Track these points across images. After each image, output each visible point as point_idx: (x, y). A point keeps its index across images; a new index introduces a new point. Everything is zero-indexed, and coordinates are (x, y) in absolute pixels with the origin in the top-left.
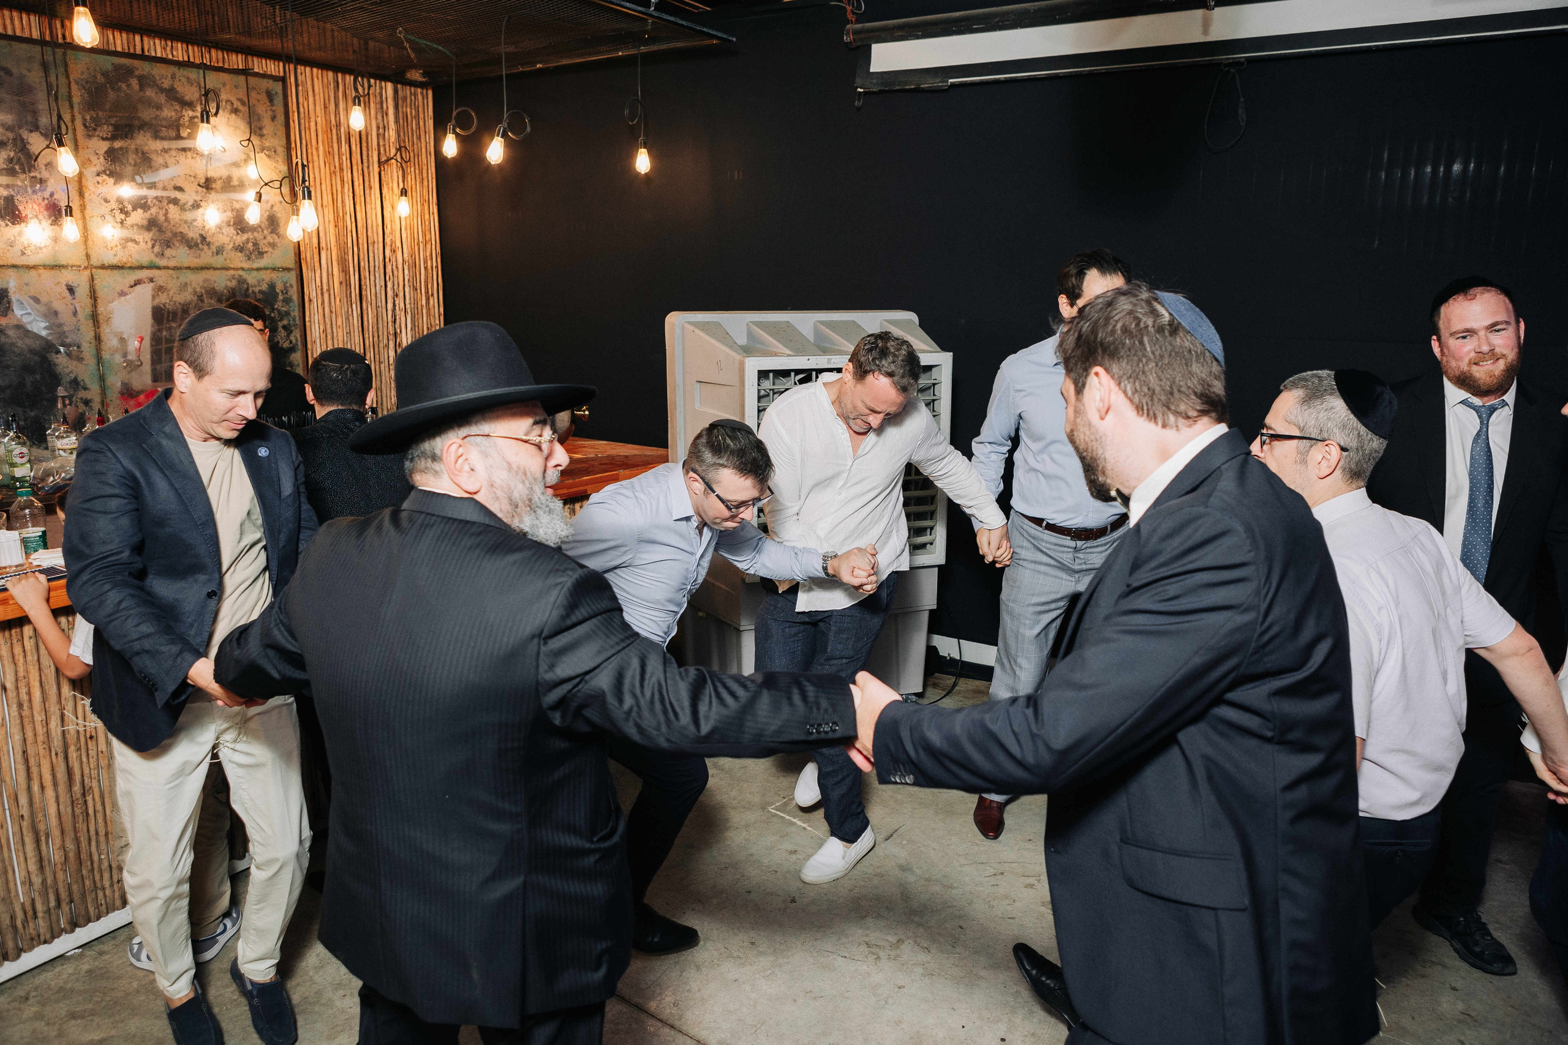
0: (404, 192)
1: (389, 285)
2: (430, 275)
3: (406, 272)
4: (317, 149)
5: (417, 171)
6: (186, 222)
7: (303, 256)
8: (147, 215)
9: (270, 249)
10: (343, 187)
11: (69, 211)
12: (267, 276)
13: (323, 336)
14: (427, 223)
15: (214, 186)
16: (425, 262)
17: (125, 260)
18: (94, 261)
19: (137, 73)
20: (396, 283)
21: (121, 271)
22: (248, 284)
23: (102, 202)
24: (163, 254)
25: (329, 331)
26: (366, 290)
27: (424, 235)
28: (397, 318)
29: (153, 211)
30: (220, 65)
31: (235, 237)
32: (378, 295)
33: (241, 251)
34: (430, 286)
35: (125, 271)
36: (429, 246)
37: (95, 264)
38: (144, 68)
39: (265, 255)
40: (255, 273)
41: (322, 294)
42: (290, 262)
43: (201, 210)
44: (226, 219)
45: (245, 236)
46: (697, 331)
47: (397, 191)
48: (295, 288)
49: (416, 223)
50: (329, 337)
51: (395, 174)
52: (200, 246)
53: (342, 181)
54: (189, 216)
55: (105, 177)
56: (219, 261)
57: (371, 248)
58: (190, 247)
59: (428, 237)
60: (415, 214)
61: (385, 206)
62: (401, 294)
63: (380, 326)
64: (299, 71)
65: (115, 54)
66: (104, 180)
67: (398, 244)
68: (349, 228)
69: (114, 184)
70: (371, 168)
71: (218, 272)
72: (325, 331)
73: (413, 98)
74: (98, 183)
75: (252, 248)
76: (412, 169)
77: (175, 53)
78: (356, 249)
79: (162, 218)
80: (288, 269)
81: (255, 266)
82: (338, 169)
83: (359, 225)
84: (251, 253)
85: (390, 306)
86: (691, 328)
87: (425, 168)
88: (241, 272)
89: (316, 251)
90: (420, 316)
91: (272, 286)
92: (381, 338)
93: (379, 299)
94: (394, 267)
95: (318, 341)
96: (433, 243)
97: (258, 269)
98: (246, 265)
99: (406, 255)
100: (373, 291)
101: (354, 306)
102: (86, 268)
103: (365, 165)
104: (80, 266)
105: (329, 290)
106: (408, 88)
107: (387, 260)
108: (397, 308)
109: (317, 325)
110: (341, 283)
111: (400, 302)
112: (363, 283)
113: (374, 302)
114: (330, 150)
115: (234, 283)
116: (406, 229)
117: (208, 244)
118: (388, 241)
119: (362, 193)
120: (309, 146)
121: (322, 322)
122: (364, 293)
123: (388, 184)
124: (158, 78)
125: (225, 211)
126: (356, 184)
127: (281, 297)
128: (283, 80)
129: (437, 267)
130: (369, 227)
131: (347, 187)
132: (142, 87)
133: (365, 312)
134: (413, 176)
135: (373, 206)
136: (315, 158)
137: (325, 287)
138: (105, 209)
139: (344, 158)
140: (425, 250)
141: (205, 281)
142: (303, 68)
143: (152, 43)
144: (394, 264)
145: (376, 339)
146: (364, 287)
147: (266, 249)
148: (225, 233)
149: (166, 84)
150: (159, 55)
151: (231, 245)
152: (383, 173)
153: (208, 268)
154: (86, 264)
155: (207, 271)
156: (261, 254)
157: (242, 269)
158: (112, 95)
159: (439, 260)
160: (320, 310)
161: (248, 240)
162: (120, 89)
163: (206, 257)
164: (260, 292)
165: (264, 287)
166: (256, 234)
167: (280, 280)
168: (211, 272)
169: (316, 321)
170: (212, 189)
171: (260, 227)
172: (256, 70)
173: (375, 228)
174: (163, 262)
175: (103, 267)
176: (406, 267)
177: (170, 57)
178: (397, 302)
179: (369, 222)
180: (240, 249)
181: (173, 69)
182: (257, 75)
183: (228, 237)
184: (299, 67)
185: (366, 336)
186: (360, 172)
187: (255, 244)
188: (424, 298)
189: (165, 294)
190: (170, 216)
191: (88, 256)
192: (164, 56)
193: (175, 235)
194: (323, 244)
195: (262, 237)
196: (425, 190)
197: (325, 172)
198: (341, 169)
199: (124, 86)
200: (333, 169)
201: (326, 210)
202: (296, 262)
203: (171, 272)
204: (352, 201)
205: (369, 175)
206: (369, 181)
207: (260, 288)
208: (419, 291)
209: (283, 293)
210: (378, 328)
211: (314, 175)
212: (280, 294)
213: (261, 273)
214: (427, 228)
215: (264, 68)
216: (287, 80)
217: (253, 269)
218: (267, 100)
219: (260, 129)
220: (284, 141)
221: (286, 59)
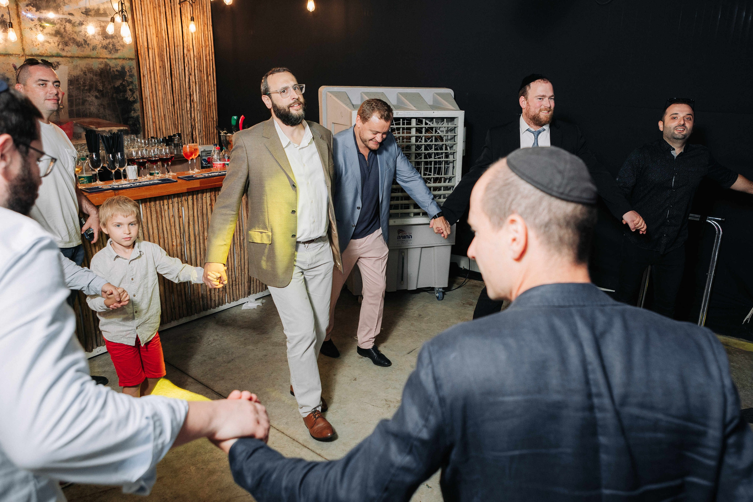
0: (192, 19)
1: (187, 69)
2: (209, 64)
3: (196, 62)
5: (201, 7)
6: (75, 32)
7: (139, 52)
8: (55, 28)
9: (122, 48)
10: (160, 15)
11: (11, 25)
12: (120, 62)
13: (151, 95)
14: (207, 36)
15: (90, 13)
16: (206, 57)
17: (43, 52)
18: (27, 52)
20: (190, 67)
22: (110, 66)
23: (30, 20)
24: (64, 49)
25: (154, 92)
26: (174, 71)
27: (205, 42)
28: (191, 86)
29: (58, 26)
31: (102, 41)
32: (181, 74)
33: (106, 49)
34: (208, 70)
36: (208, 48)
37: (27, 54)
39: (119, 51)
40: (114, 61)
41: (150, 73)
42: (132, 55)
43: (83, 27)
44: (97, 31)
45: (108, 41)
46: (332, 96)
47: (189, 18)
48: (135, 69)
49: (201, 35)
50: (154, 96)
51: (189, 9)
52: (84, 45)
53: (160, 12)
54: (77, 29)
55: (31, 7)
56: (94, 54)
57: (176, 49)
58: (78, 46)
59: (207, 43)
60: (200, 31)
61: (183, 26)
62: (193, 74)
63: (182, 90)
66: (30, 9)
67: (191, 47)
68: (164, 38)
69: (36, 11)
70: (175, 6)
71: (94, 59)
72: (152, 92)
74: (27, 10)
75: (111, 47)
76: (198, 7)
78: (168, 49)
79: (63, 30)
80: (132, 59)
81: (114, 57)
82: (157, 5)
83: (170, 36)
84: (111, 50)
85: (187, 80)
86: (330, 94)
87: (205, 6)
88: (106, 60)
89: (146, 50)
90: (204, 86)
91: (123, 68)
92: (182, 96)
93: (181, 76)
94: (189, 59)
95: (149, 97)
96: (210, 47)
97: (115, 59)
98: (109, 56)
99: (195, 53)
100: (178, 72)
101: (168, 80)
102: (23, 56)
103: (172, 3)
104: (19, 55)
105: (154, 71)
107: (185, 55)
108: (191, 81)
109: (148, 89)
110: (160, 67)
111: (192, 78)
112: (172, 67)
113: (178, 78)
115: (102, 66)
116: (195, 39)
117: (88, 45)
118: (185, 45)
119: (171, 19)
121: (150, 87)
122: (173, 73)
123: (185, 14)
125: (97, 27)
126: (167, 14)
127: (128, 74)
129: (212, 60)
130: (175, 37)
131: (163, 15)
133: (174, 83)
134: (199, 10)
135: (177, 26)
137: (152, 69)
138: (32, 25)
140: (206, 51)
141: (87, 64)
144: (189, 57)
145: (180, 97)
146: (173, 70)
147: (119, 48)
148: (97, 39)
151: (100, 45)
152: (182, 8)
153: (88, 57)
154: (23, 54)
155: (88, 59)
156: (117, 51)
157: (107, 58)
159: (213, 56)
160: (150, 81)
161: (109, 43)
163: (87, 51)
164: (117, 70)
165: (119, 68)
166: (113, 40)
167: (127, 64)
168: (90, 59)
169: (147, 87)
170: (89, 15)
171: (116, 36)
173: (178, 38)
174: (64, 54)
176: (195, 60)
178: (191, 78)
179: (175, 34)
180: (105, 47)
183: (98, 40)
185: (175, 95)
186: (170, 7)
187: (113, 45)
188: (205, 76)
190: (67, 29)
191: (23, 50)
193: (70, 39)
194: (150, 46)
195: (117, 42)
196: (205, 17)
197: (150, 7)
198: (159, 6)
200: (154, 5)
201: (151, 28)
202: (136, 55)
203: (69, 59)
204: (165, 23)
205: (174, 9)
206: (175, 13)
207: (116, 69)
208: (203, 72)
209: (129, 72)
210: (181, 91)
211: (144, 8)
212: (128, 72)
213: (117, 60)
214: (207, 38)
217: (112, 59)
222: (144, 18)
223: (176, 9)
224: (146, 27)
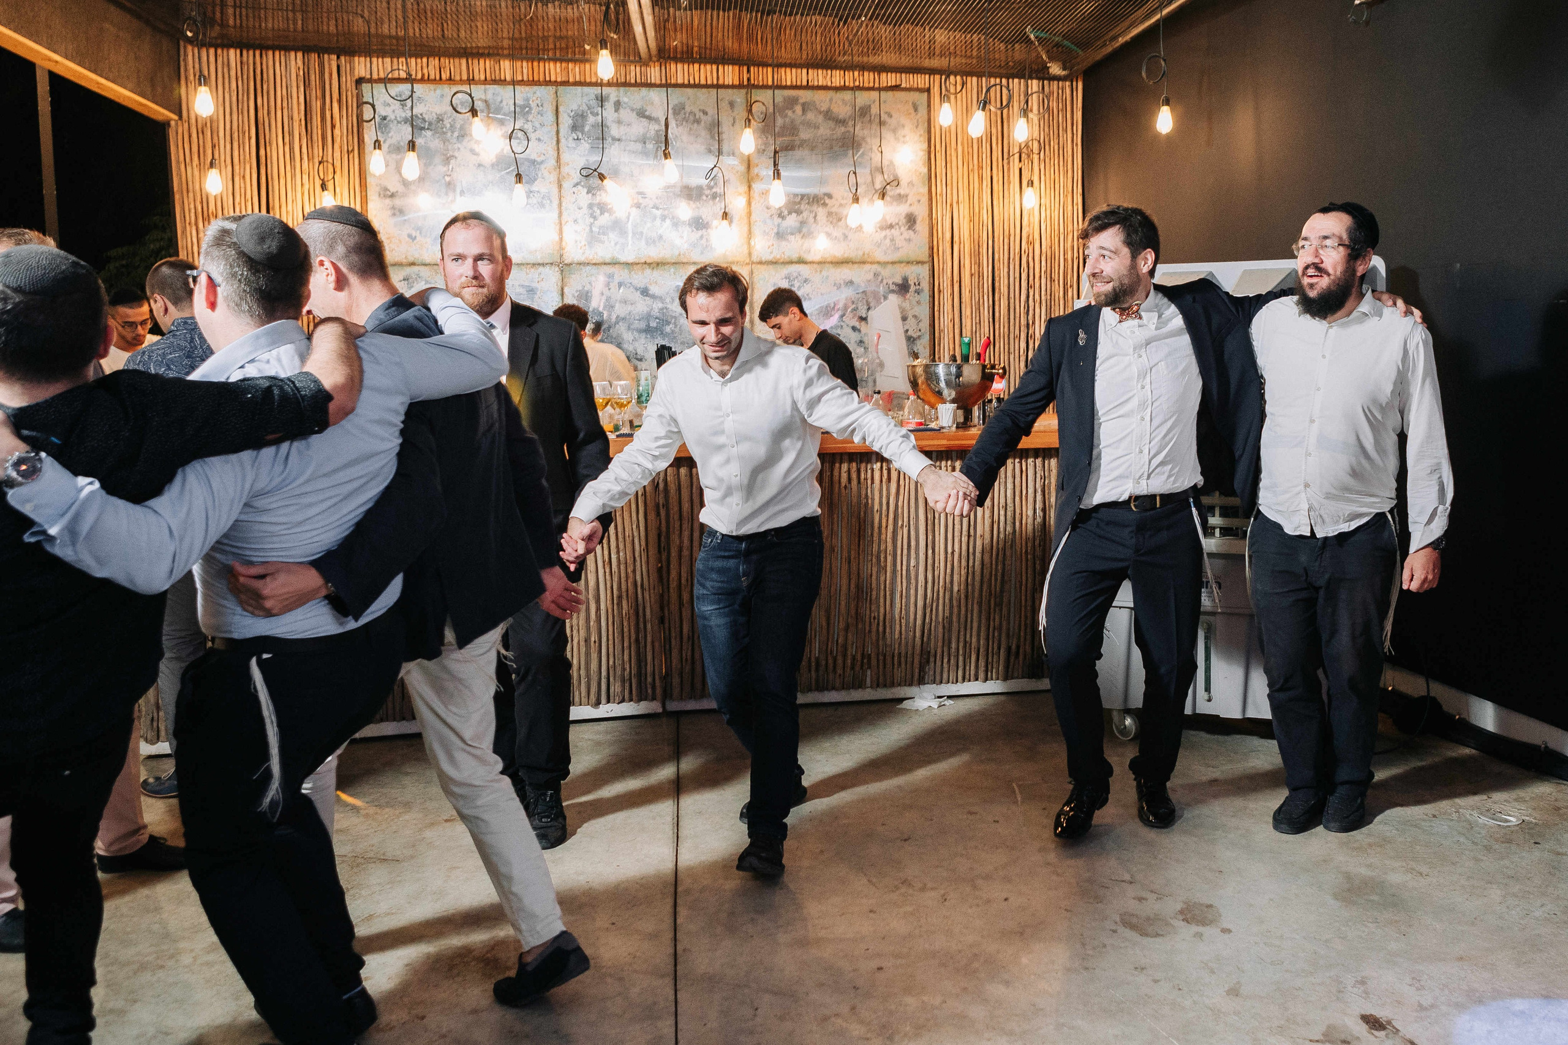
0: (1030, 184)
1: (1025, 277)
2: (1070, 267)
4: (956, 149)
5: (1061, 163)
7: (936, 249)
8: (800, 218)
9: (907, 245)
10: (980, 183)
12: (903, 269)
13: (951, 325)
14: (1069, 214)
16: (1066, 253)
17: (778, 257)
18: (755, 259)
19: (801, 101)
21: (775, 266)
22: (884, 276)
24: (811, 251)
26: (999, 282)
27: (1066, 226)
28: (1033, 310)
29: (806, 214)
30: (871, 85)
31: (874, 235)
32: (1012, 286)
33: (880, 247)
35: (779, 267)
37: (756, 261)
38: (805, 96)
39: (902, 250)
40: (892, 267)
41: (954, 286)
42: (924, 255)
48: (928, 280)
49: (1058, 209)
52: (843, 243)
53: (981, 179)
56: (858, 256)
57: (1006, 235)
58: (834, 244)
59: (1070, 228)
60: (1057, 205)
62: (1037, 285)
63: (1013, 318)
64: (943, 81)
65: (786, 87)
67: (1037, 236)
68: (985, 223)
70: (1011, 163)
71: (856, 266)
72: (953, 320)
73: (1060, 92)
74: (763, 193)
75: (889, 244)
76: (1056, 162)
78: (991, 243)
79: (813, 221)
80: (921, 262)
81: (892, 259)
82: (976, 167)
83: (996, 217)
84: (889, 249)
85: (1024, 298)
87: (1070, 159)
88: (875, 266)
89: (948, 245)
91: (905, 279)
92: (1012, 328)
94: (1031, 259)
95: (946, 330)
97: (893, 263)
98: (884, 259)
99: (1044, 248)
100: (1006, 284)
101: (986, 299)
102: (748, 264)
103: (1006, 161)
104: (743, 263)
105: (961, 282)
106: (1055, 82)
107: (1023, 252)
108: (1032, 300)
110: (972, 275)
111: (1035, 293)
112: (996, 274)
113: (1007, 294)
114: (970, 149)
115: (868, 276)
116: (1045, 219)
117: (851, 241)
118: (1026, 233)
120: (948, 148)
122: (997, 284)
123: (1028, 177)
124: (818, 103)
126: (995, 180)
127: (913, 288)
128: (928, 90)
130: (1006, 226)
131: (986, 183)
132: (804, 111)
133: (997, 303)
134: (1056, 168)
135: (1012, 199)
136: (954, 159)
137: (956, 279)
138: (767, 215)
139: (983, 156)
140: (1066, 241)
141: (844, 274)
142: (947, 77)
143: (815, 74)
144: (1031, 257)
145: (1006, 330)
146: (997, 279)
147: (902, 245)
149: (824, 107)
150: (820, 84)
151: (871, 242)
152: (1023, 167)
153: (847, 262)
154: (748, 261)
156: (898, 249)
157: (878, 263)
158: (780, 121)
160: (950, 301)
162: (786, 116)
164: (894, 283)
165: (898, 279)
167: (913, 272)
171: (899, 224)
172: (903, 85)
173: (1012, 219)
175: (761, 263)
176: (1043, 261)
178: (1031, 293)
180: (879, 245)
181: (831, 93)
182: (905, 89)
183: (866, 234)
184: (943, 76)
185: (997, 324)
186: (1000, 167)
187: (893, 240)
189: (809, 285)
191: (750, 254)
192: (825, 84)
194: (956, 239)
195: (899, 234)
196: (1069, 181)
198: (980, 167)
199: (790, 113)
200: (971, 167)
201: (961, 206)
202: (930, 256)
203: (815, 266)
204: (990, 196)
205: (1009, 169)
206: (1009, 176)
207: (895, 280)
208: (1057, 282)
209: (915, 284)
210: (1009, 319)
211: (952, 174)
212: (912, 285)
213: (896, 266)
214: (1070, 219)
215: (912, 83)
216: (932, 91)
217: (888, 263)
218: (912, 111)
219: (904, 136)
220: (926, 145)
221: (932, 71)
222: (949, 191)
224: (951, 205)
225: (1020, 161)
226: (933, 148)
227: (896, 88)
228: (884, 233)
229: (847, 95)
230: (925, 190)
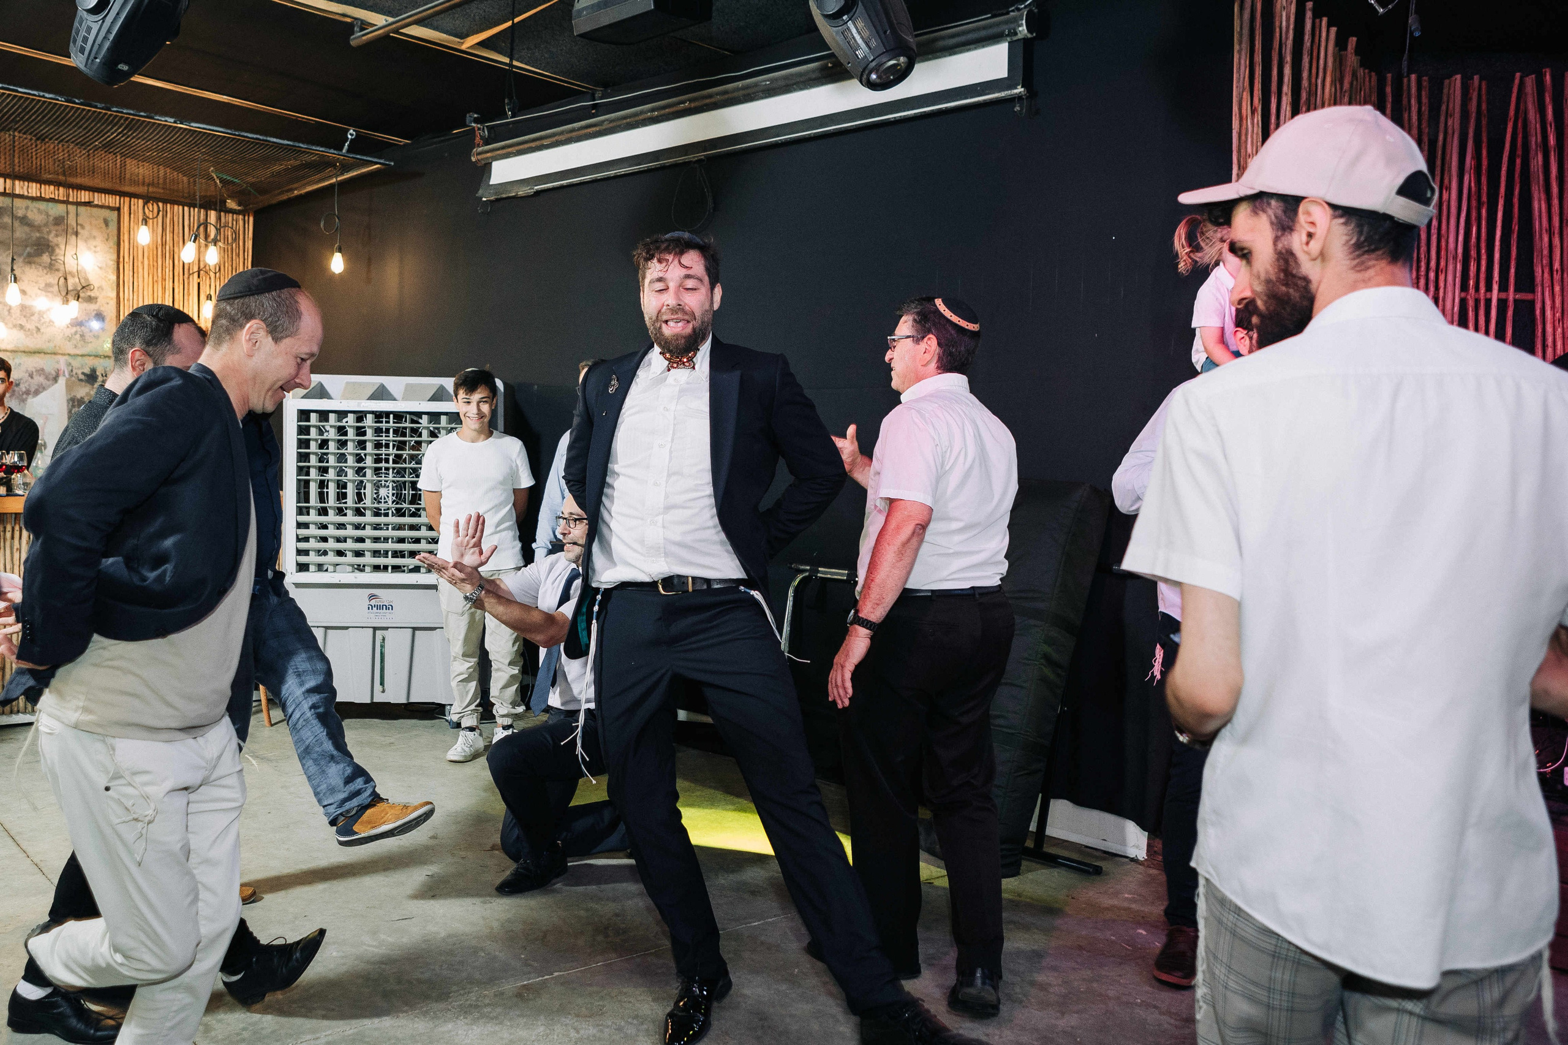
4: (143, 263)
9: (94, 340)
10: (163, 293)
12: (90, 361)
30: (66, 198)
31: (65, 330)
33: (69, 341)
38: (4, 202)
39: (90, 345)
53: (164, 289)
56: (49, 347)
61: (201, 309)
64: (132, 203)
73: (235, 223)
75: (79, 339)
77: (30, 191)
82: (160, 279)
84: (77, 343)
91: (94, 371)
97: (82, 356)
98: (72, 352)
103: (186, 276)
106: (231, 215)
114: (155, 264)
117: (42, 334)
119: (181, 299)
120: (135, 261)
123: (205, 292)
126: (176, 291)
128: (118, 209)
131: (168, 293)
136: (140, 270)
139: (167, 270)
142: (136, 200)
143: (12, 184)
147: (91, 340)
149: (20, 213)
151: (61, 336)
153: (39, 353)
155: (39, 355)
156: (87, 343)
157: (69, 355)
161: (76, 333)
163: (39, 344)
164: (83, 373)
166: (83, 328)
167: (101, 364)
168: (42, 356)
172: (96, 202)
177: (26, 194)
180: (69, 339)
182: (97, 206)
183: (58, 328)
184: (132, 199)
186: (181, 281)
187: (82, 336)
192: (21, 193)
195: (88, 330)
198: (164, 279)
200: (155, 278)
205: (189, 283)
206: (188, 289)
207: (83, 371)
209: (102, 375)
211: (138, 282)
212: (100, 376)
213: (84, 358)
215: (103, 201)
216: (122, 210)
217: (78, 355)
218: (104, 226)
219: (95, 247)
220: (115, 257)
221: (122, 194)
222: (135, 297)
223: (191, 284)
225: (199, 277)
226: (121, 259)
227: (88, 204)
228: (74, 329)
229: (42, 205)
230: (114, 294)
